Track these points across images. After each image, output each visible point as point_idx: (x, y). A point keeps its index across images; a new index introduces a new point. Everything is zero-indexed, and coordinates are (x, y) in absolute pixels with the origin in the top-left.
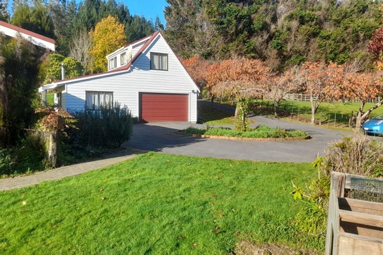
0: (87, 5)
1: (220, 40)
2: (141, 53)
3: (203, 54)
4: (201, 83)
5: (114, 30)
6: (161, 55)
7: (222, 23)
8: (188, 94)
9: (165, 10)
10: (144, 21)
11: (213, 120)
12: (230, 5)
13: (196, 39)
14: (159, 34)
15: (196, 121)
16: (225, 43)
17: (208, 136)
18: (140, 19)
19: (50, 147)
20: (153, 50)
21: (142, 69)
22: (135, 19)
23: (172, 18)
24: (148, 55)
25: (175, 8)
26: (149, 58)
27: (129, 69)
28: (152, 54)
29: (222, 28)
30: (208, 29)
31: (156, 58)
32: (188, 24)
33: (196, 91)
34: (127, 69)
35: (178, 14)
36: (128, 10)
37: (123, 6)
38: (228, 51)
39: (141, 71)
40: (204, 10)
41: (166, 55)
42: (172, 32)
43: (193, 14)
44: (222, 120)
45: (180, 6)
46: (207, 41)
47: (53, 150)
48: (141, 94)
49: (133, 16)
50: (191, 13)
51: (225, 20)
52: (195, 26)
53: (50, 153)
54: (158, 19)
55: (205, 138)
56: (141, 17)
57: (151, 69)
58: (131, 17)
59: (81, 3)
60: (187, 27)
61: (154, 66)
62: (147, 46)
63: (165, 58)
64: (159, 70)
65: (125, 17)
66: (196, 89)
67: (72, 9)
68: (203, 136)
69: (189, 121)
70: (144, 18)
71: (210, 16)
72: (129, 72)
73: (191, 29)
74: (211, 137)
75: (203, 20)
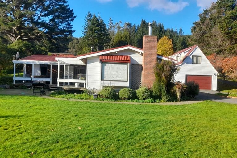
0: (142, 26)
1: (228, 43)
2: (188, 56)
3: (216, 51)
4: (220, 70)
5: (167, 43)
6: (198, 56)
7: (230, 33)
8: (212, 76)
9: (192, 28)
10: (172, 31)
11: (227, 90)
12: (235, 22)
13: (212, 43)
14: (197, 46)
15: (216, 90)
16: (231, 44)
17: (230, 97)
18: (170, 30)
19: (179, 95)
20: (194, 54)
21: (188, 64)
22: (167, 31)
23: (197, 33)
24: (191, 57)
25: (198, 27)
26: (192, 58)
27: (182, 64)
28: (193, 56)
29: (229, 36)
30: (220, 37)
31: (195, 58)
32: (206, 35)
33: (216, 74)
34: (181, 64)
35: (200, 30)
36: (163, 26)
37: (161, 24)
38: (233, 49)
39: (188, 65)
40: (217, 27)
41: (201, 56)
42: (196, 40)
43: (210, 29)
44: (232, 90)
45: (201, 25)
46: (219, 44)
47: (180, 96)
48: (187, 75)
49: (166, 29)
50: (208, 29)
51: (232, 31)
52: (211, 35)
53: (178, 97)
54: (181, 29)
55: (229, 97)
56: (170, 29)
57: (192, 63)
58: (165, 30)
59: (138, 26)
60: (206, 37)
61: (194, 62)
62: (191, 52)
63: (199, 58)
64: (196, 64)
65: (162, 30)
66: (217, 73)
67: (134, 29)
68: (228, 97)
69: (212, 90)
70: (172, 30)
71: (221, 30)
72: (182, 65)
73: (209, 38)
74: (232, 97)
75: (216, 32)
